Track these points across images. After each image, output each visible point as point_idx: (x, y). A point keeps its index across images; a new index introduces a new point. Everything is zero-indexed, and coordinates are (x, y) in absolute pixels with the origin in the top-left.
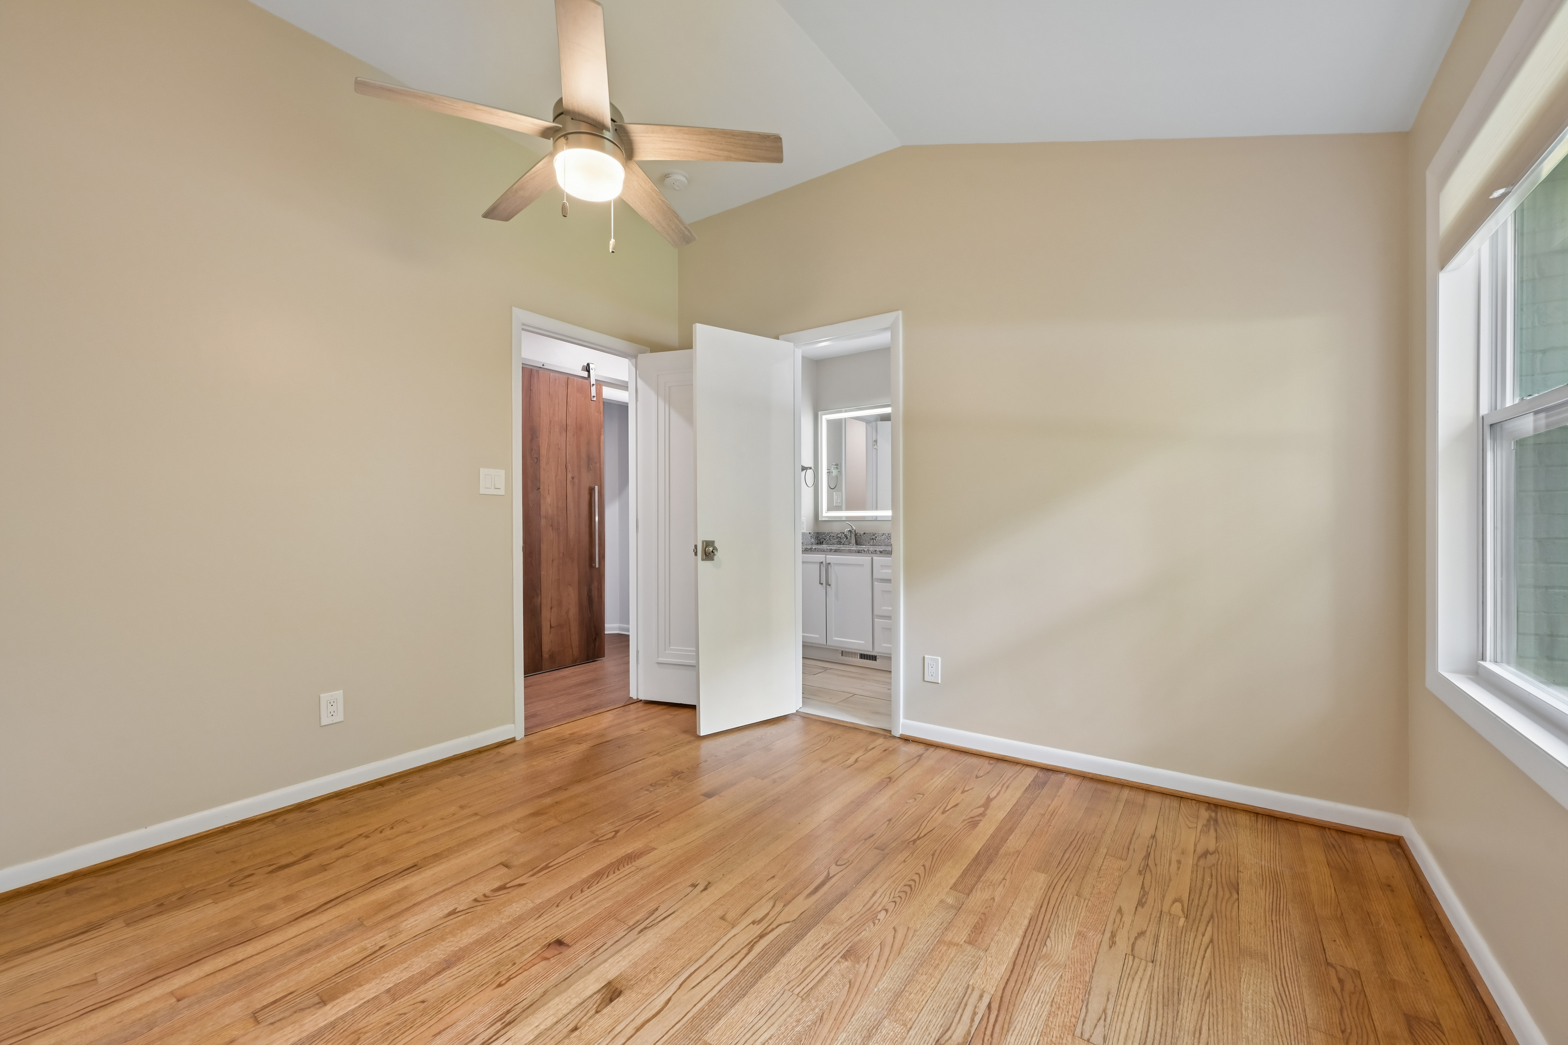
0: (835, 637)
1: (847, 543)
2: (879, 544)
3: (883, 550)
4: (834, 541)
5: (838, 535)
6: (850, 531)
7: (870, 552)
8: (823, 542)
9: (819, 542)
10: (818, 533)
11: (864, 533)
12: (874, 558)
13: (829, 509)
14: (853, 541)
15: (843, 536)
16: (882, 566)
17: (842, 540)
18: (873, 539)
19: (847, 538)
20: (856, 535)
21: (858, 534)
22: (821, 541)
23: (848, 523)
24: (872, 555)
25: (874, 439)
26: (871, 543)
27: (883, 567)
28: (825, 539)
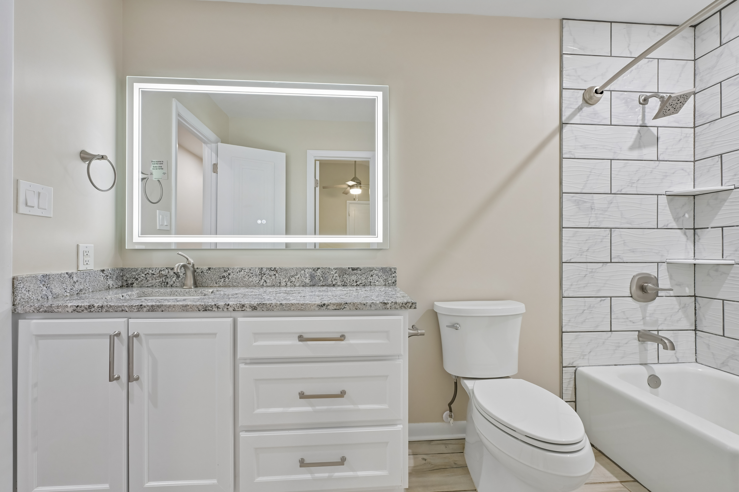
0: (149, 480)
1: (178, 284)
2: (235, 284)
3: (258, 305)
4: (154, 281)
5: (163, 272)
6: (184, 266)
7: (231, 309)
8: (132, 284)
9: (125, 284)
10: (122, 270)
11: (209, 269)
12: (240, 320)
13: (144, 232)
14: (190, 281)
15: (172, 273)
16: (255, 334)
17: (168, 280)
18: (224, 277)
19: (178, 276)
20: (195, 271)
21: (198, 271)
22: (130, 282)
23: (180, 253)
24: (235, 314)
25: (214, 162)
26: (221, 284)
27: (258, 335)
28: (137, 279)
